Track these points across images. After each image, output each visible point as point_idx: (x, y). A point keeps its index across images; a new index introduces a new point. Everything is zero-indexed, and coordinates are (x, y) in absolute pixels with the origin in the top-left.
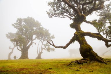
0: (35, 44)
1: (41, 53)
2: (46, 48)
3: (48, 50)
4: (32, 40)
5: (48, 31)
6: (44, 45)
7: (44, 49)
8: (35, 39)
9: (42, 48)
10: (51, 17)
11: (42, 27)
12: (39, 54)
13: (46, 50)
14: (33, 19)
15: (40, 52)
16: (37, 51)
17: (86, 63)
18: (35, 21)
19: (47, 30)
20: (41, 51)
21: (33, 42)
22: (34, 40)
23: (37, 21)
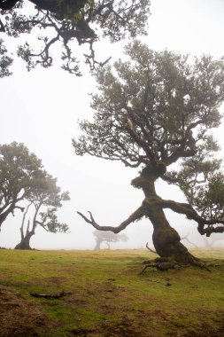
0: (22, 209)
1: (30, 234)
2: (45, 223)
3: (52, 227)
4: (16, 200)
5: (55, 180)
6: (42, 214)
7: (42, 225)
8: (22, 198)
9: (35, 223)
10: (81, 154)
11: (43, 169)
12: (25, 235)
13: (46, 227)
14: (26, 148)
15: (28, 231)
16: (21, 229)
17: (173, 268)
18: (29, 154)
19: (53, 178)
20: (30, 230)
21: (17, 204)
22: (19, 199)
23: (33, 156)
